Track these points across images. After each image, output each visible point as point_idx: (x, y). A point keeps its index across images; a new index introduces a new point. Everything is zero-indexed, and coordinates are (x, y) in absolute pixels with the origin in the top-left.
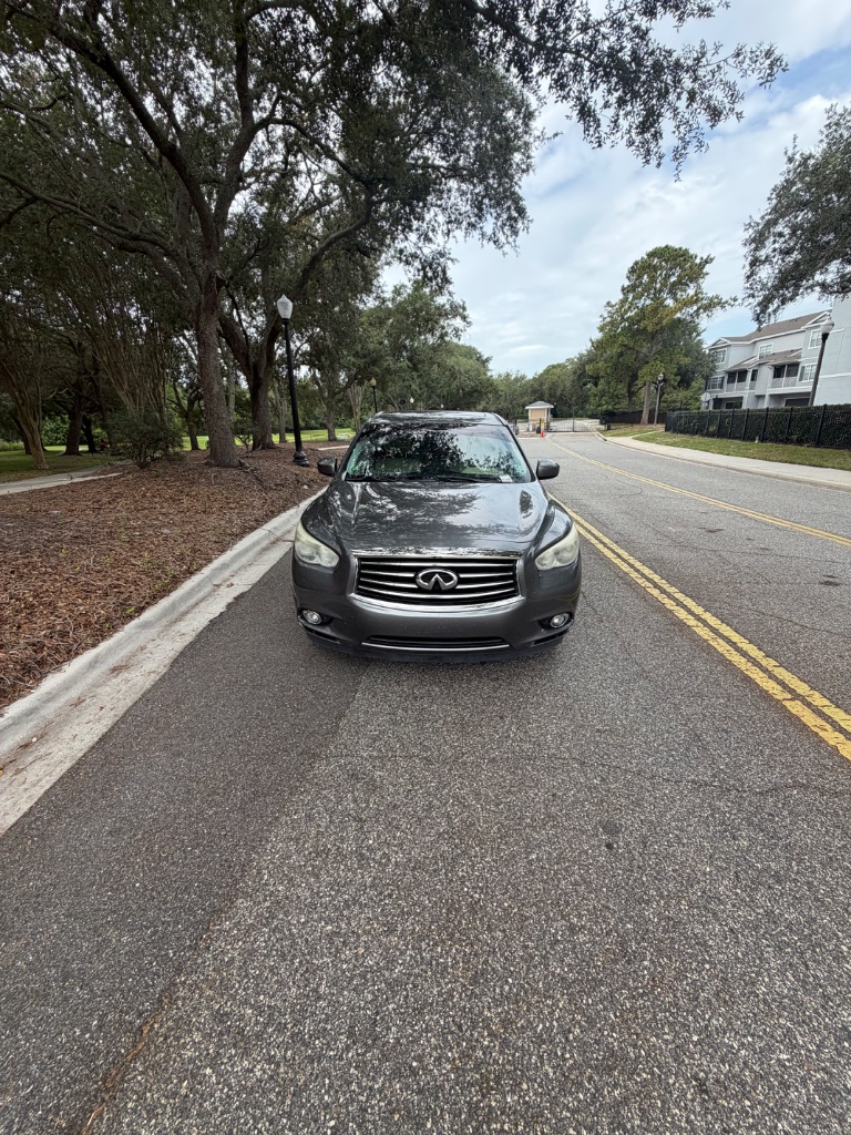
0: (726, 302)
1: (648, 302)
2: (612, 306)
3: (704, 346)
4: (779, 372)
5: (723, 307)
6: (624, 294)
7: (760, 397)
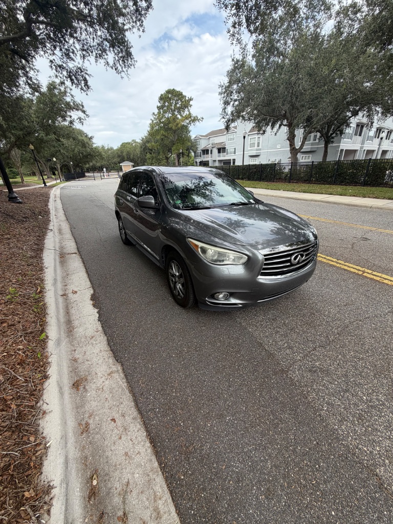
1: (170, 115)
2: (156, 115)
3: (192, 138)
4: (219, 150)
5: (199, 121)
6: (159, 110)
7: (215, 161)
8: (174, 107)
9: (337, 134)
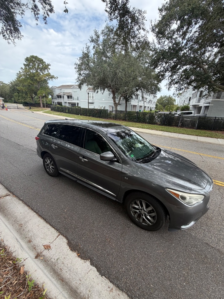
0: (55, 77)
1: (34, 71)
2: (23, 69)
4: (68, 97)
5: (55, 79)
6: (25, 66)
7: (66, 103)
8: (37, 67)
9: (130, 98)
